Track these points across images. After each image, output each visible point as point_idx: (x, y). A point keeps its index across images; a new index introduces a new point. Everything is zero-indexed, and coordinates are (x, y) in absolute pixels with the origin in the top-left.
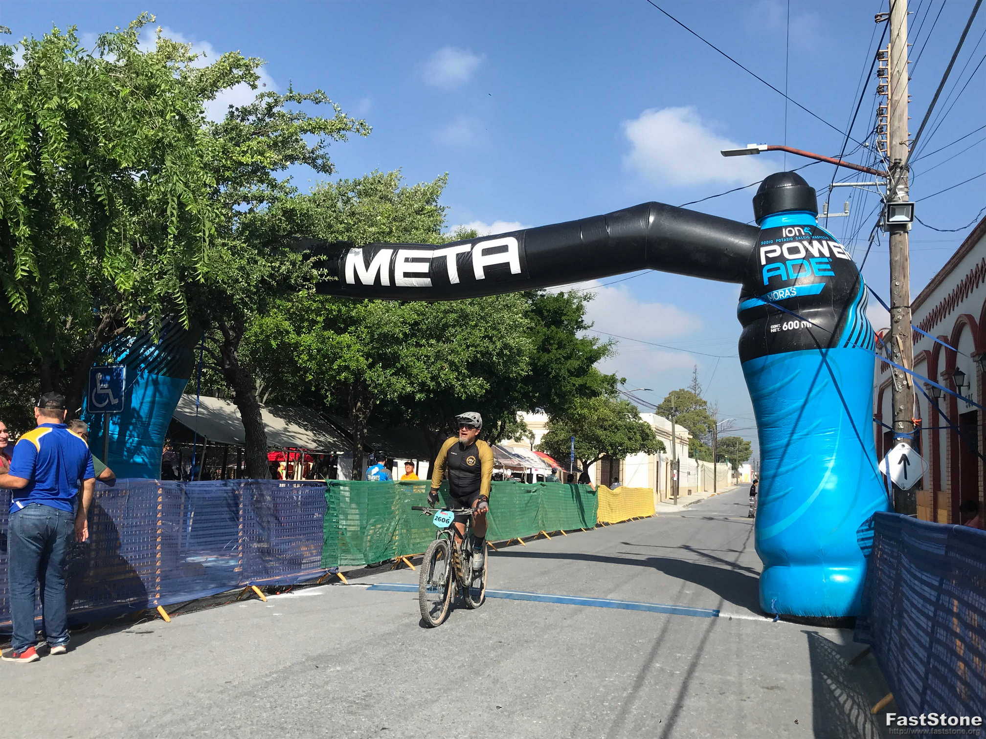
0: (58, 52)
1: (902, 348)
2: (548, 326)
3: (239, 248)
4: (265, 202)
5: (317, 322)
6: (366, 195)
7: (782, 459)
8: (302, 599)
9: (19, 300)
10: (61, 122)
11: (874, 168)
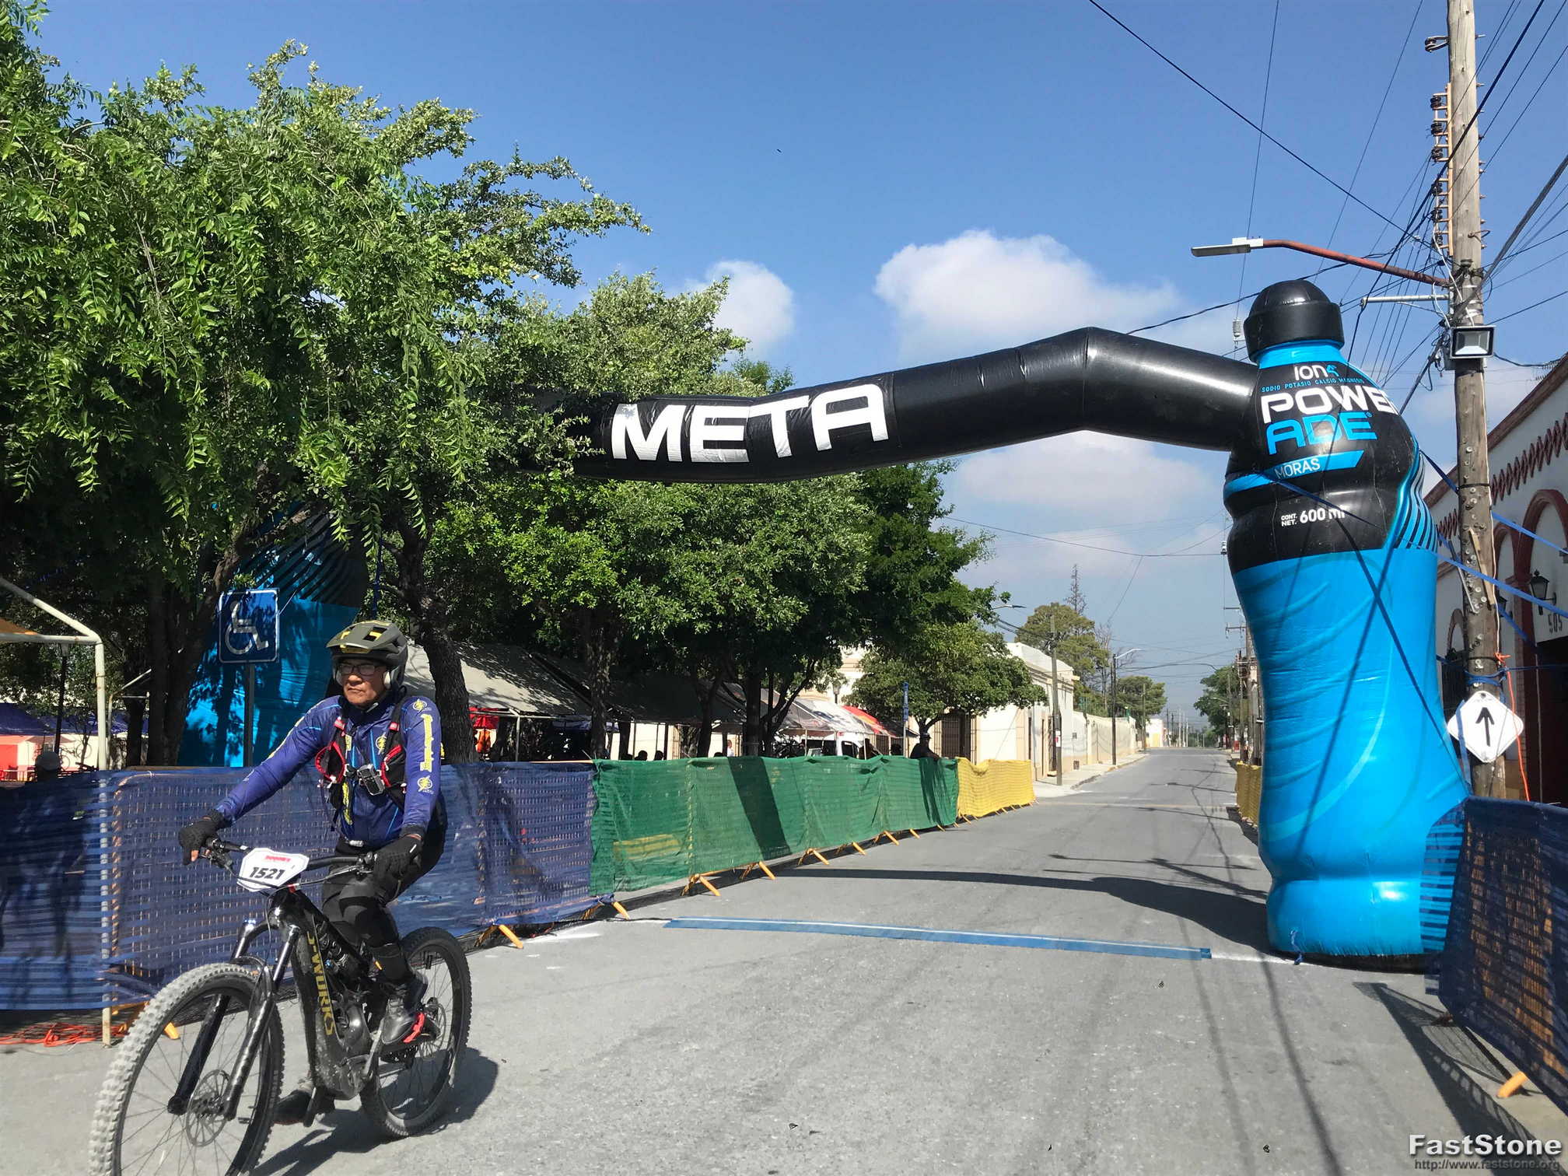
1: (1478, 548)
2: (885, 512)
5: (538, 514)
7: (1298, 717)
8: (573, 943)
9: (179, 501)
10: (256, 232)
11: (1428, 272)
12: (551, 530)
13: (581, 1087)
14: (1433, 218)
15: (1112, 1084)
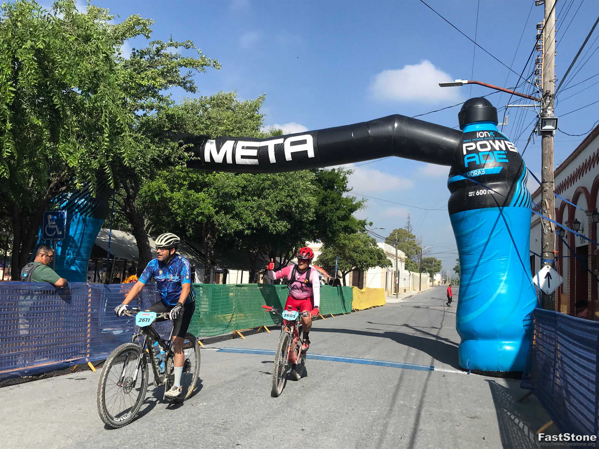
0: (29, 11)
1: (548, 207)
2: (325, 189)
3: (140, 138)
4: (154, 109)
5: (184, 185)
6: (218, 107)
7: (473, 274)
9: (4, 170)
10: (33, 57)
11: (533, 96)
12: (189, 191)
14: (535, 73)
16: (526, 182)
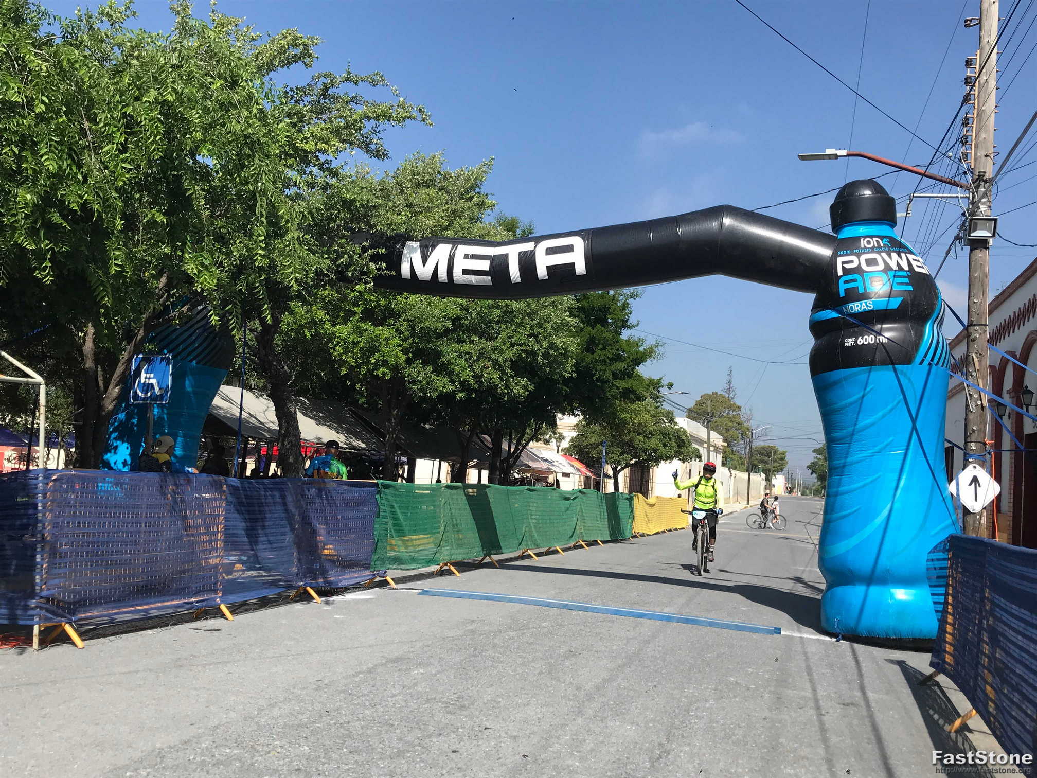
0: (151, 42)
1: (977, 367)
2: (592, 324)
5: (354, 313)
8: (357, 602)
10: (159, 116)
11: (957, 179)
12: (363, 325)
13: (340, 692)
14: (961, 142)
15: (693, 710)
16: (941, 323)
